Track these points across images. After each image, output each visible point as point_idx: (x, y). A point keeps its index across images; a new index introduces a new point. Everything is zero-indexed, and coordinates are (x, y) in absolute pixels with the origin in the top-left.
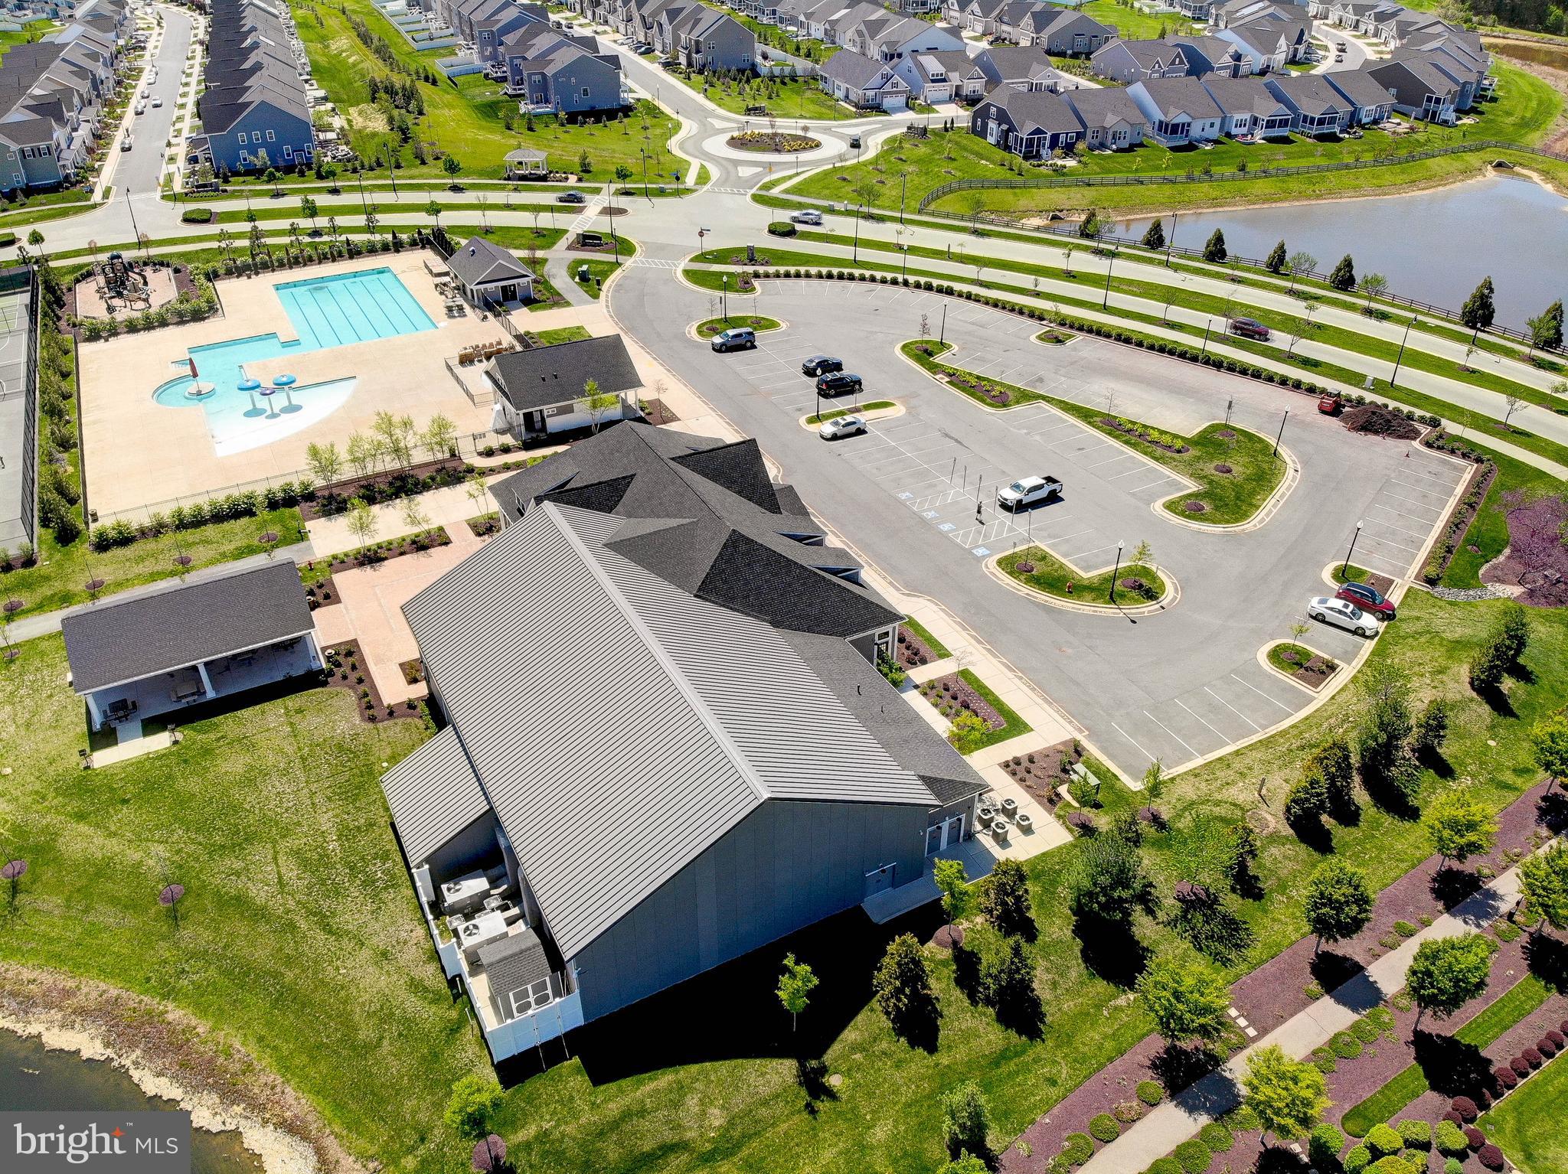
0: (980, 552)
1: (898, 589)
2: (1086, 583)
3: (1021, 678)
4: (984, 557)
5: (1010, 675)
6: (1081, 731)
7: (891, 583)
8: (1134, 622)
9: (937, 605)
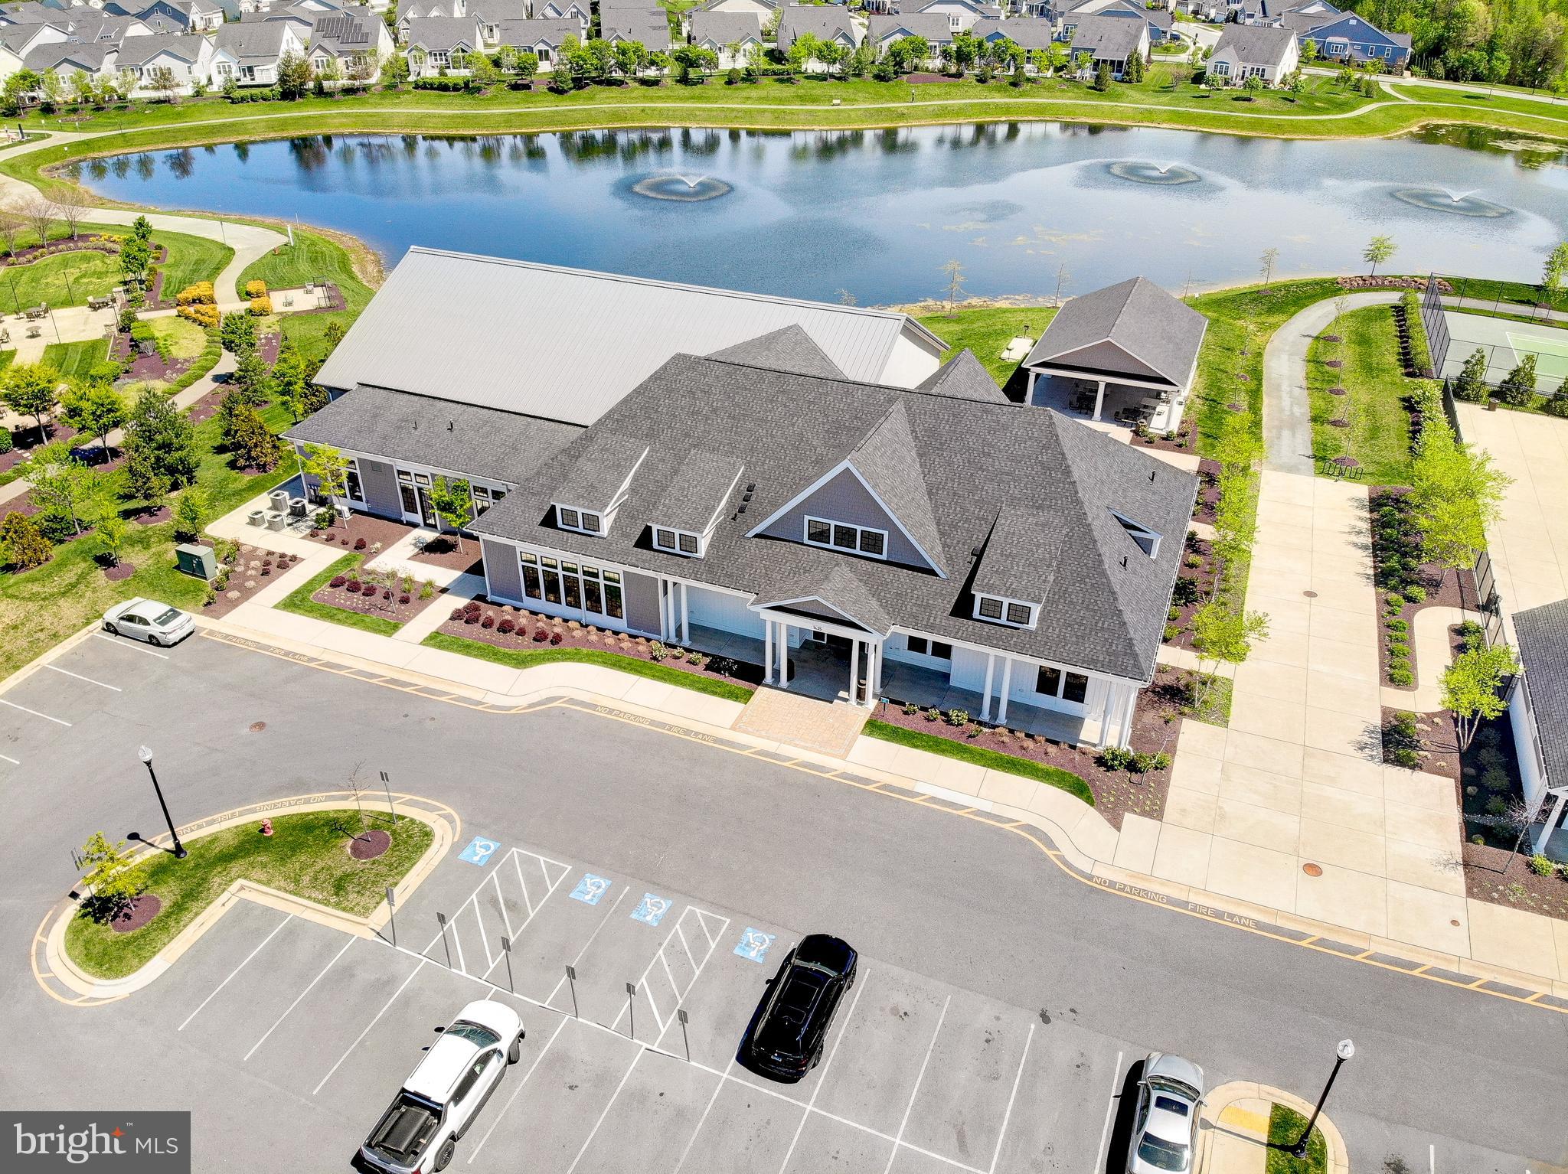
0: (480, 849)
1: (572, 701)
2: (236, 867)
3: (312, 660)
4: (466, 840)
5: (327, 657)
6: (211, 632)
7: (594, 707)
8: (134, 836)
9: (493, 707)
